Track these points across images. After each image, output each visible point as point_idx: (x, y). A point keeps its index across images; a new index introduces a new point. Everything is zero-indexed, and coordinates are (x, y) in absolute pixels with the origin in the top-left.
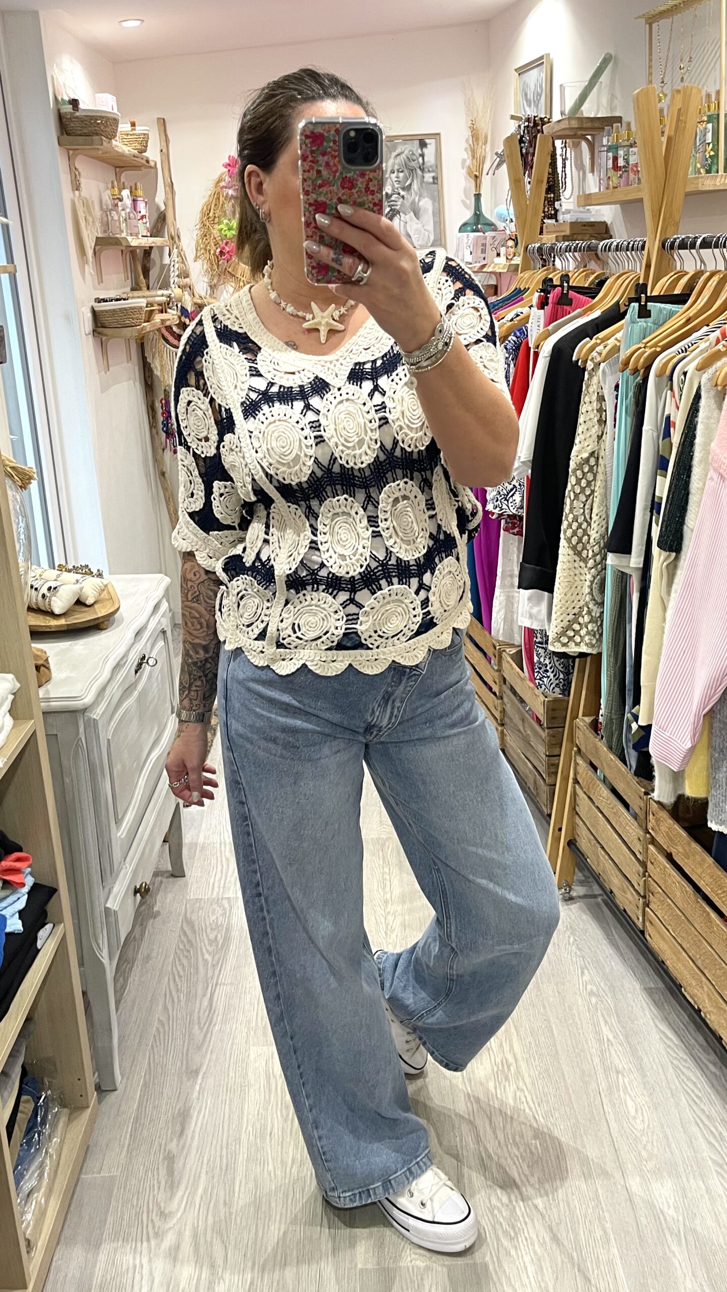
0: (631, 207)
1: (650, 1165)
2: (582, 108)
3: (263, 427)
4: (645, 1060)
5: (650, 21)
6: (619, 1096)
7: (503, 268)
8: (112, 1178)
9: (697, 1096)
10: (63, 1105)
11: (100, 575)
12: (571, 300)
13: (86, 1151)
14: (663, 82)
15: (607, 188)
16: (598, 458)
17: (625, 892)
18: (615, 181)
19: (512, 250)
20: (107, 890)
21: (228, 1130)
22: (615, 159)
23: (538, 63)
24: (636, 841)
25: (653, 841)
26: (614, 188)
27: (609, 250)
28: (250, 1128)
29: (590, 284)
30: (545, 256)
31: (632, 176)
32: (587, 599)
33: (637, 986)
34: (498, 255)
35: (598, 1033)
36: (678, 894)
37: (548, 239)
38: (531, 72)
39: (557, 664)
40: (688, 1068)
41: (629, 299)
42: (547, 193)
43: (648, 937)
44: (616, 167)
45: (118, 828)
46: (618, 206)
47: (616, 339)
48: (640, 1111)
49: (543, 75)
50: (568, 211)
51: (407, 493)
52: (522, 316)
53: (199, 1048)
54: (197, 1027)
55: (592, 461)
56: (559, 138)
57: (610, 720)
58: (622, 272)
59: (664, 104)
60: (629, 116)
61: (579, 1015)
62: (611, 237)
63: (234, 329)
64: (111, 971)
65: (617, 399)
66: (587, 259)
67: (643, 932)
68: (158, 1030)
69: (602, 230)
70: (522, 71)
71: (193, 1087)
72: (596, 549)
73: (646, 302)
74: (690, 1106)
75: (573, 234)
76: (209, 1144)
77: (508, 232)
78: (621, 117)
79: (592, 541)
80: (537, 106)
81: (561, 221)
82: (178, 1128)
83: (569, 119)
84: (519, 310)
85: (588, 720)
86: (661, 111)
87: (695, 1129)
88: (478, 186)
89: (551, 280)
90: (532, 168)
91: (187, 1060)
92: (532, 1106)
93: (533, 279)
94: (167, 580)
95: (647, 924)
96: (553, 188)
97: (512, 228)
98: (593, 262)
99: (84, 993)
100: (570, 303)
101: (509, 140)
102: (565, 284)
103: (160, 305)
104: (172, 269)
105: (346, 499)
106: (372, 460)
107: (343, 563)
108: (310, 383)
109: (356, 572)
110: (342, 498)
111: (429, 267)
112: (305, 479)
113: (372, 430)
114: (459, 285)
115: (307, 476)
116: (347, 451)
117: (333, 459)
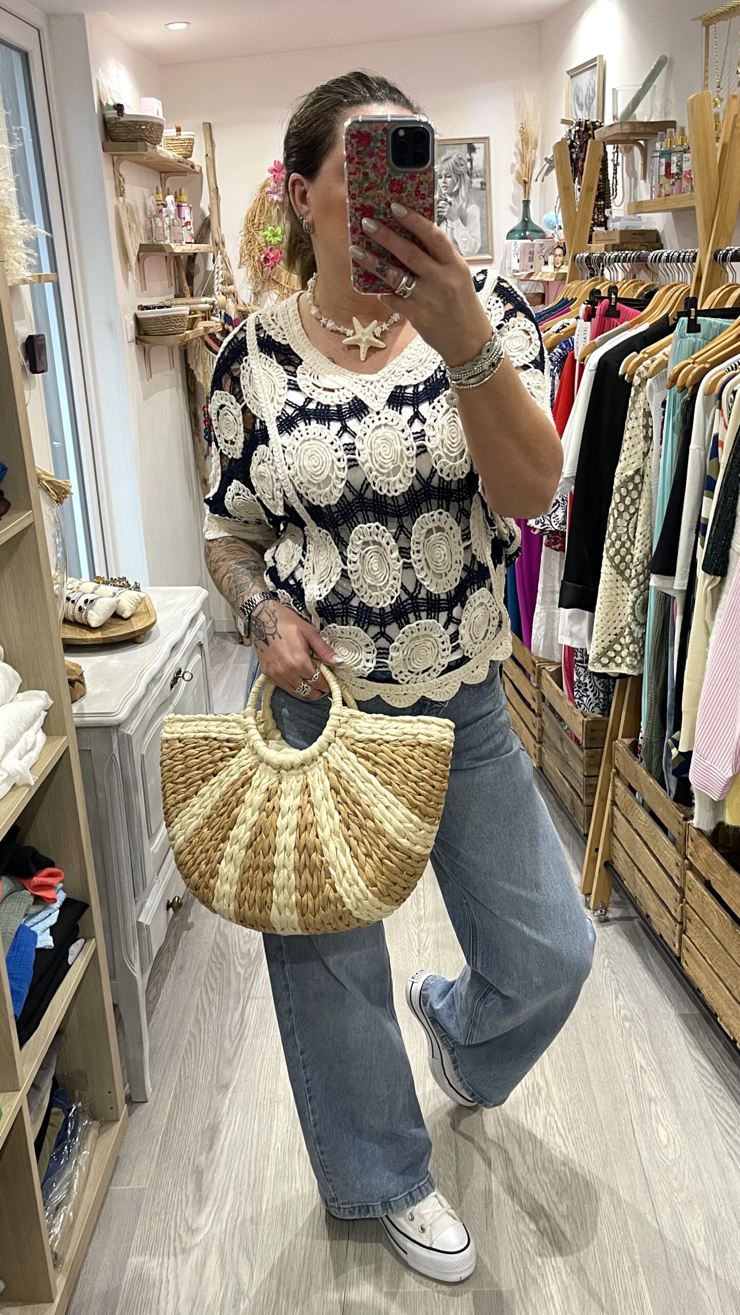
0: (683, 215)
1: (682, 1196)
2: (636, 112)
3: (297, 444)
4: (678, 1087)
5: (707, 23)
6: (651, 1124)
7: (551, 277)
8: (141, 1191)
9: (731, 1127)
10: (93, 1118)
11: (137, 588)
12: (619, 312)
13: (115, 1164)
14: (719, 87)
15: (659, 196)
16: (643, 476)
17: (662, 918)
18: (667, 188)
19: (561, 259)
20: (139, 904)
21: (257, 1147)
22: (668, 165)
23: (590, 65)
24: (674, 866)
25: (691, 867)
26: (666, 195)
27: (659, 261)
28: (279, 1145)
29: (639, 296)
30: (593, 266)
31: (685, 183)
32: (629, 619)
33: (673, 1013)
34: (546, 263)
35: (631, 1059)
36: (716, 923)
37: (597, 249)
38: (583, 75)
39: (597, 683)
40: (722, 1098)
41: (679, 313)
42: (597, 199)
43: (684, 964)
44: (668, 174)
45: (151, 843)
46: (670, 213)
47: (664, 354)
48: (672, 1142)
49: (596, 78)
50: (618, 219)
51: (442, 525)
52: (568, 327)
53: (230, 1062)
54: (227, 1041)
55: (637, 479)
56: (611, 142)
57: (649, 744)
58: (672, 283)
59: (720, 108)
60: (683, 121)
61: (612, 1040)
62: (662, 248)
63: (277, 340)
64: (143, 984)
65: (664, 415)
66: (636, 270)
67: (679, 959)
68: (189, 1042)
69: (653, 240)
70: (574, 73)
71: (223, 1102)
72: (639, 568)
73: (696, 317)
74: (724, 1137)
75: (622, 243)
76: (238, 1159)
77: (556, 240)
78: (675, 122)
79: (635, 560)
80: (589, 110)
81: (611, 229)
82: (207, 1142)
83: (622, 123)
84: (566, 321)
85: (627, 741)
86: (717, 116)
87: (728, 1160)
88: (527, 192)
89: (599, 291)
90: (582, 174)
91: (217, 1074)
92: (562, 1131)
93: (580, 289)
94: (205, 592)
95: (684, 951)
96: (603, 195)
97: (560, 236)
98: (642, 272)
99: (115, 1006)
100: (617, 314)
101: (559, 146)
102: (613, 296)
103: (203, 312)
104: (216, 276)
105: (378, 528)
106: (407, 489)
107: (373, 594)
108: (349, 403)
109: (387, 604)
110: (373, 525)
111: (479, 286)
112: (335, 502)
113: (408, 458)
114: (509, 306)
115: (337, 499)
116: (381, 478)
117: (366, 485)
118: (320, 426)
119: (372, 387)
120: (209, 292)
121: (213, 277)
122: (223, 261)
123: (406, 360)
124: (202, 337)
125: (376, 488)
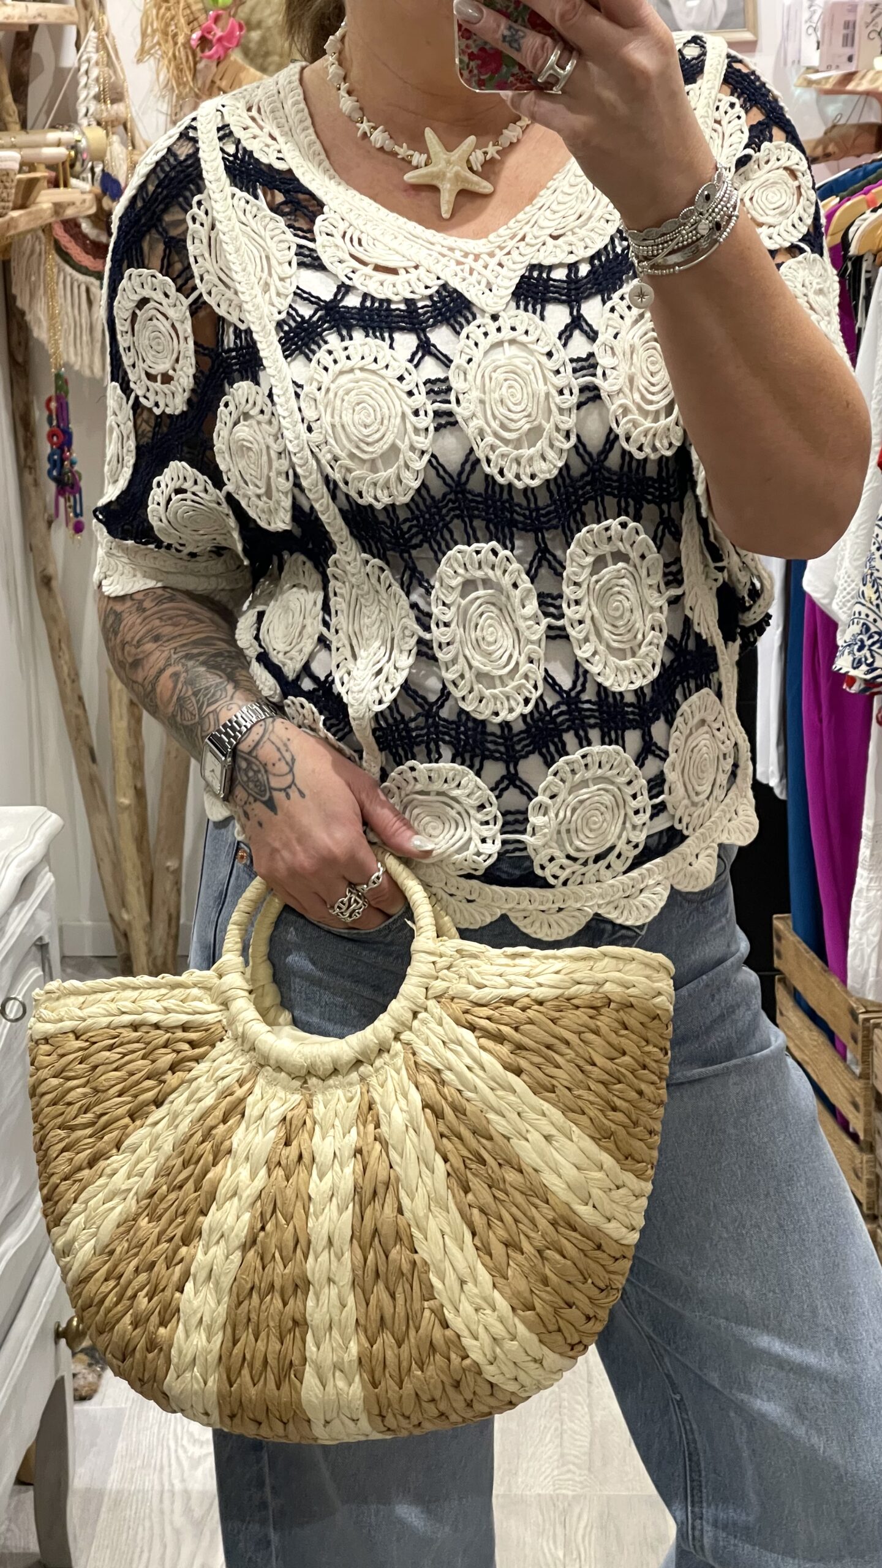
3: (326, 379)
51: (624, 548)
63: (264, 160)
94: (56, 820)
103: (51, 167)
104: (83, 81)
105: (495, 553)
106: (555, 472)
107: (487, 693)
108: (431, 297)
109: (515, 715)
110: (485, 547)
111: (692, 71)
112: (407, 499)
113: (561, 411)
114: (757, 116)
115: (411, 493)
116: (504, 449)
117: (471, 462)
118: (370, 340)
119: (478, 266)
120: (66, 119)
121: (75, 82)
122: (102, 45)
123: (548, 213)
124: (47, 229)
125: (493, 471)
